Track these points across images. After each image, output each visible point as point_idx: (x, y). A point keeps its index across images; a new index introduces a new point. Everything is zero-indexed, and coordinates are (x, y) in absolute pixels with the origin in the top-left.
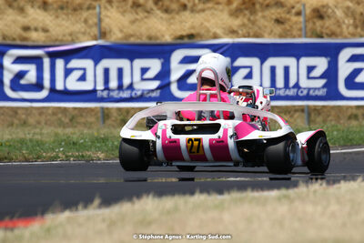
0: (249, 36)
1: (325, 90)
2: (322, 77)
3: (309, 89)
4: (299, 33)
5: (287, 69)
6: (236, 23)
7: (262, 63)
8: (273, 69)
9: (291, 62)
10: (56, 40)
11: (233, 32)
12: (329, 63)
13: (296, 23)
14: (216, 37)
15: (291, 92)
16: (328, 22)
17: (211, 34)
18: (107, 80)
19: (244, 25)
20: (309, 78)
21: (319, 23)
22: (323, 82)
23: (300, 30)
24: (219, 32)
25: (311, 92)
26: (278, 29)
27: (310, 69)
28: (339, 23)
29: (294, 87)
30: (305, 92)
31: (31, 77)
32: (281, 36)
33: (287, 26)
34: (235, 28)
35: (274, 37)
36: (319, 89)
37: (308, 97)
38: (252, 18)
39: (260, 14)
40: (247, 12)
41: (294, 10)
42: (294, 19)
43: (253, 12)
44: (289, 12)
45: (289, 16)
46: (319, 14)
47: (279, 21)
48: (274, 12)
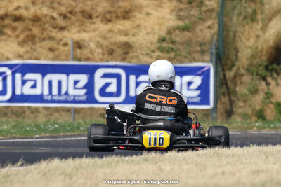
0: (31, 59)
1: (86, 97)
2: (84, 88)
3: (75, 96)
6: (22, 50)
7: (43, 77)
11: (20, 56)
12: (89, 78)
13: (63, 51)
14: (8, 59)
16: (85, 52)
17: (5, 57)
19: (27, 52)
21: (78, 51)
23: (67, 56)
24: (10, 56)
25: (76, 98)
26: (51, 55)
28: (92, 52)
30: (72, 98)
32: (53, 59)
33: (57, 53)
34: (21, 54)
35: (49, 59)
36: (81, 96)
38: (33, 47)
39: (38, 45)
40: (30, 43)
41: (62, 43)
42: (62, 48)
43: (34, 43)
44: (58, 43)
45: (57, 46)
46: (79, 45)
47: (51, 50)
48: (48, 44)
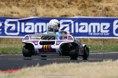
0: (84, 16)
1: (109, 33)
2: (108, 29)
3: (104, 33)
4: (101, 15)
5: (96, 27)
6: (80, 12)
7: (88, 24)
8: (92, 27)
9: (98, 24)
10: (22, 16)
11: (79, 15)
12: (110, 25)
13: (100, 12)
14: (73, 16)
15: (98, 34)
16: (110, 12)
17: (72, 15)
18: (38, 30)
19: (83, 12)
20: (104, 29)
21: (107, 12)
22: (108, 31)
23: (101, 14)
24: (74, 14)
25: (104, 34)
26: (94, 14)
27: (104, 27)
28: (113, 12)
29: (99, 32)
30: (102, 34)
31: (14, 28)
32: (94, 16)
33: (96, 13)
34: (80, 13)
35: (92, 16)
36: (107, 33)
37: (103, 36)
38: (85, 10)
39: (88, 9)
40: (84, 8)
41: (99, 8)
42: (99, 10)
43: (86, 8)
44: (97, 8)
45: (97, 10)
46: (107, 9)
47: (94, 11)
48: (92, 8)
